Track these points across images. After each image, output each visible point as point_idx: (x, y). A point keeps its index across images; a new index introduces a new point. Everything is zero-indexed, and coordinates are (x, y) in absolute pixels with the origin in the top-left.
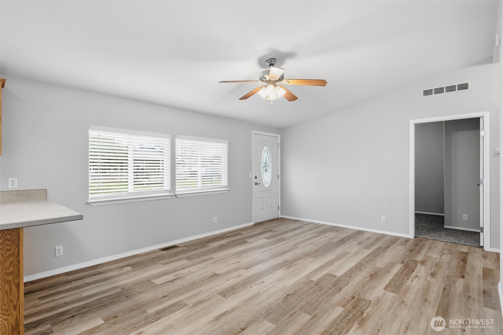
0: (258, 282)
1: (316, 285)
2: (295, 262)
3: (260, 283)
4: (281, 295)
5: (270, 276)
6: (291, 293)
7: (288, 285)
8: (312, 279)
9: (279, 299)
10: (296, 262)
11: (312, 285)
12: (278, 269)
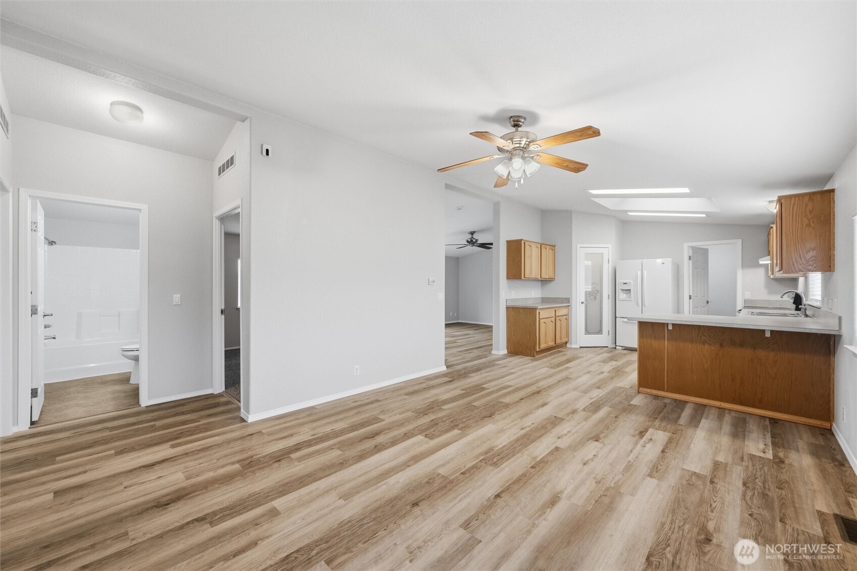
0: (528, 429)
1: (458, 425)
2: (477, 463)
3: (525, 428)
4: (497, 417)
5: (517, 436)
6: (487, 419)
7: (490, 425)
8: (460, 431)
9: (499, 414)
10: (475, 462)
11: (461, 426)
12: (506, 448)
